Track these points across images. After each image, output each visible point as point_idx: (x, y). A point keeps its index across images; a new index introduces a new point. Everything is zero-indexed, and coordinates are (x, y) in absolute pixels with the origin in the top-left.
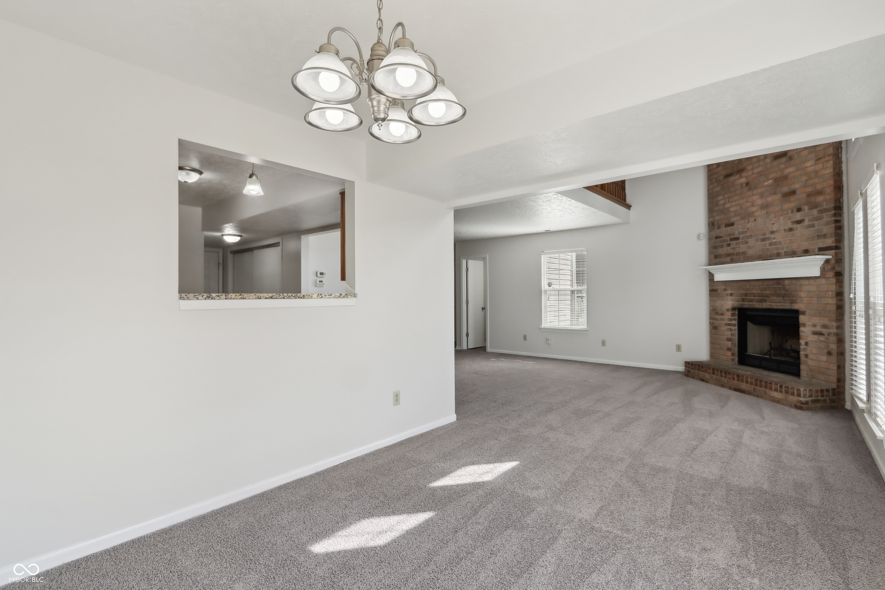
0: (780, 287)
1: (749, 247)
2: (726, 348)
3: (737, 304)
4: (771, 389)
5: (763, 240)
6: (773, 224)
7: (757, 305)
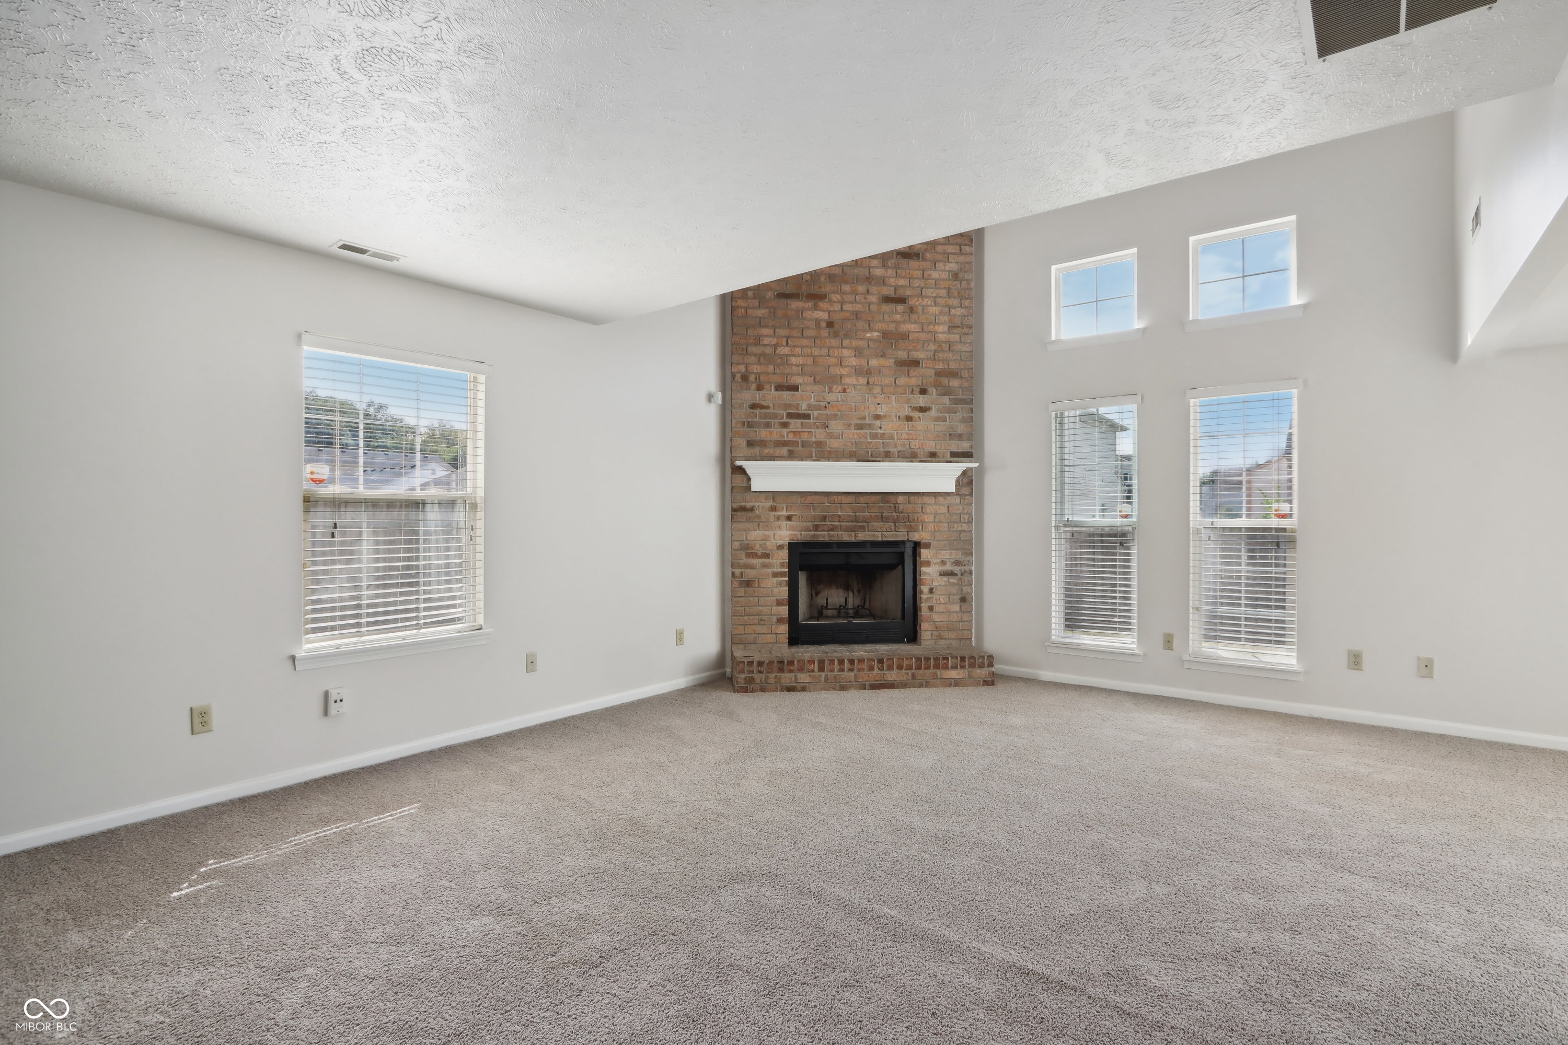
1: (831, 436)
5: (860, 427)
6: (879, 404)
7: (846, 537)
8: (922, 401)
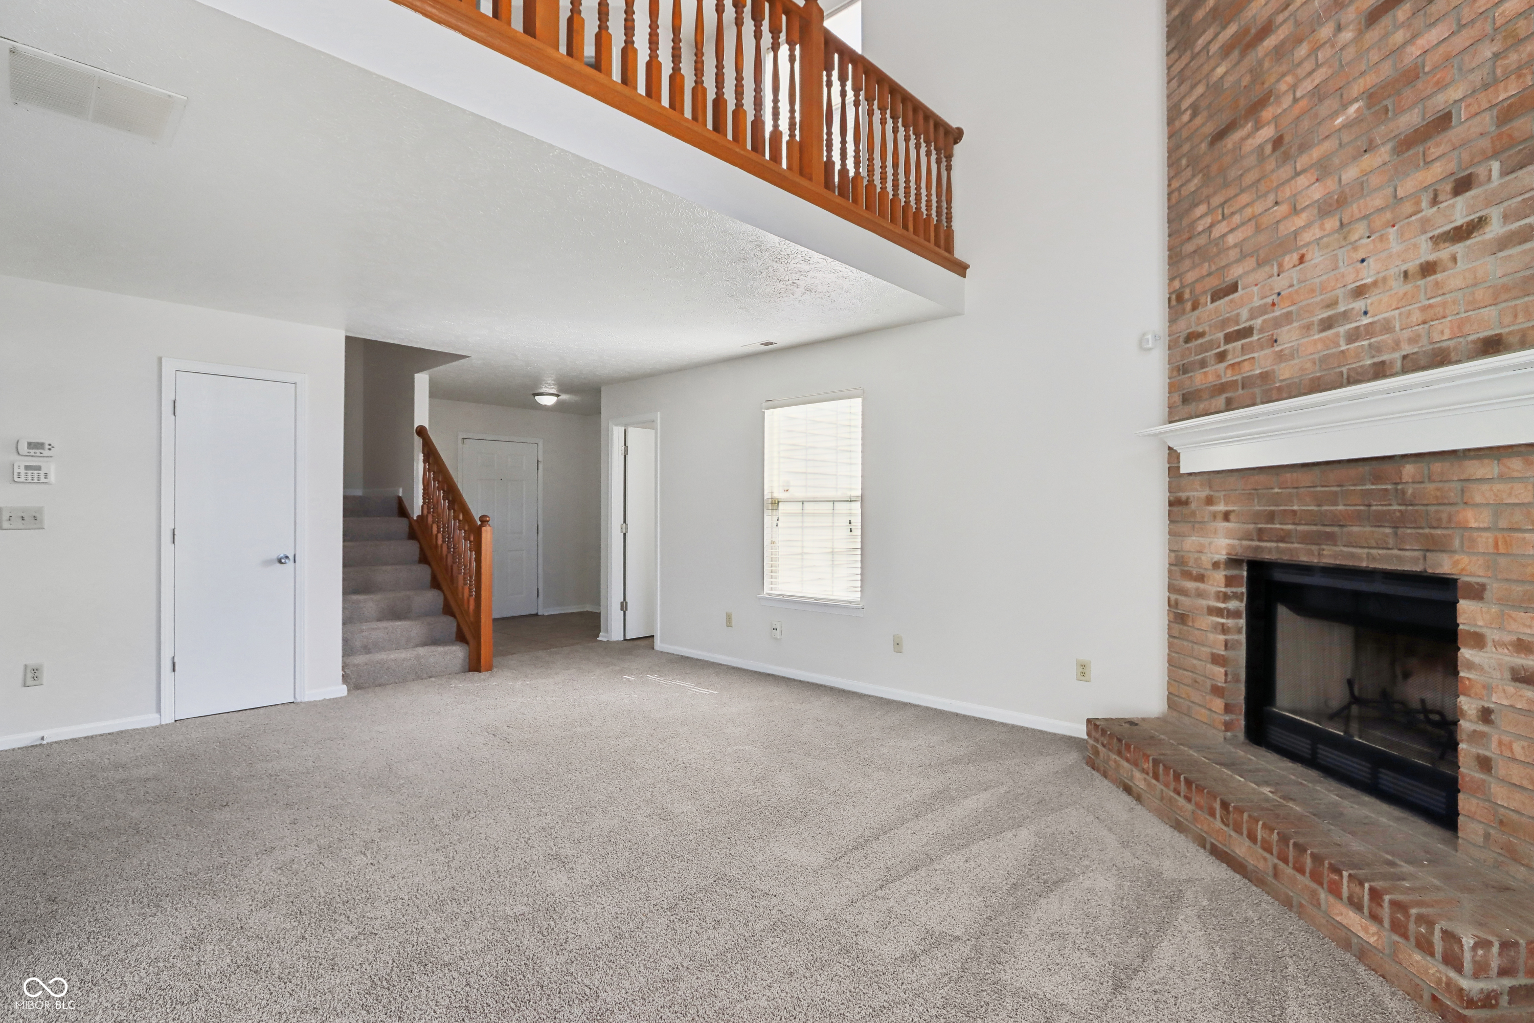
0: (1386, 490)
1: (1280, 357)
2: (1209, 684)
3: (1242, 548)
4: (1335, 891)
7: (1305, 555)
8: (1459, 211)
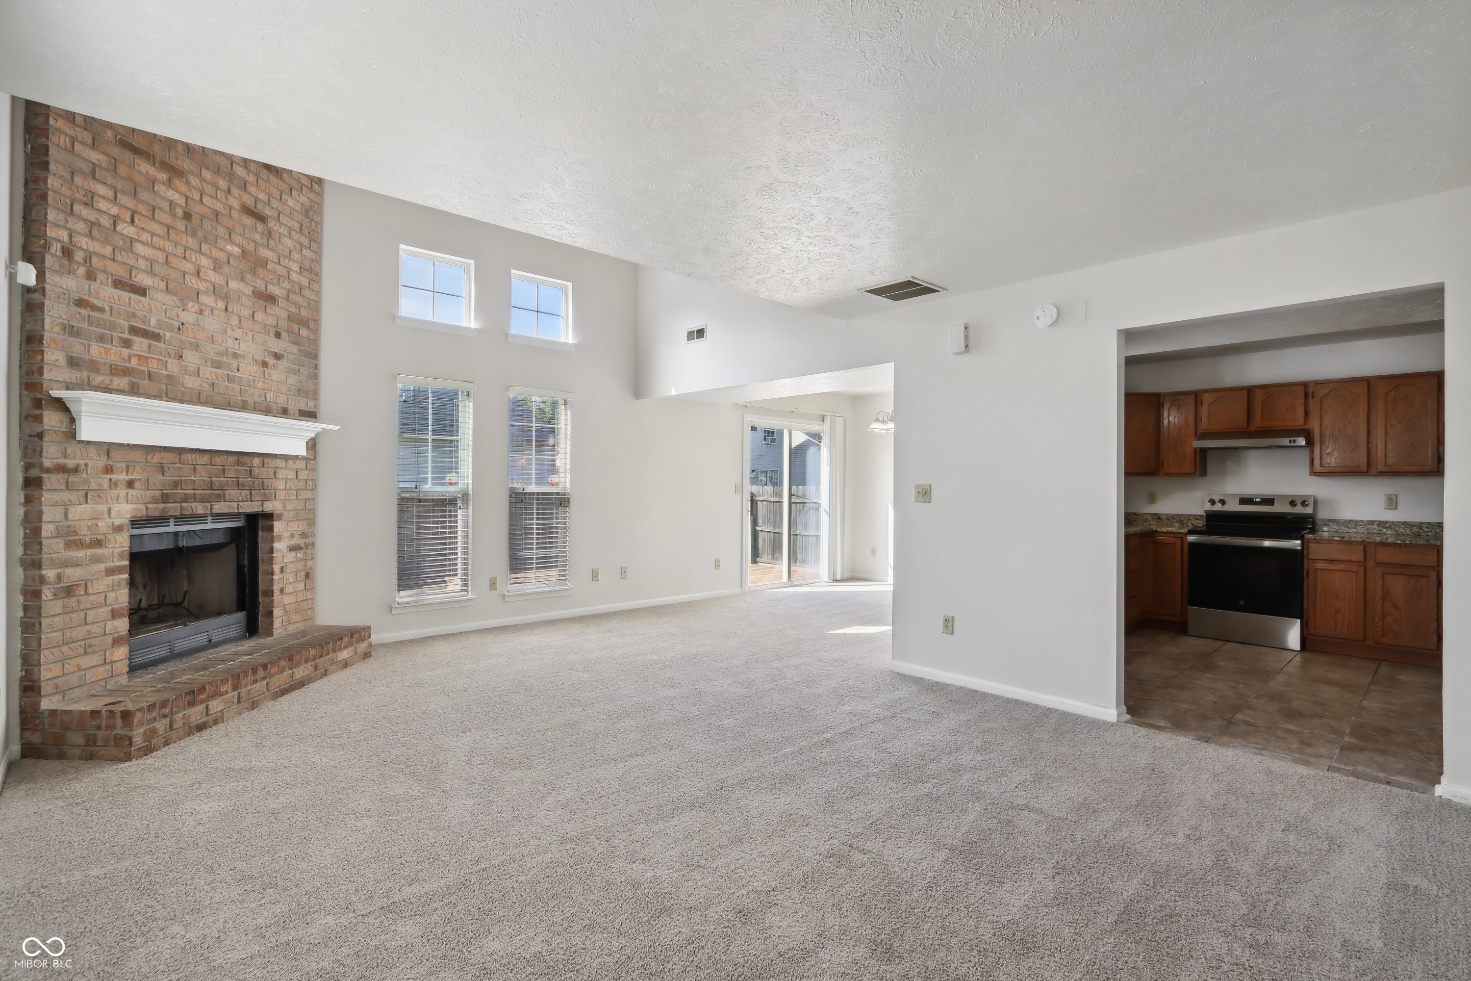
4: (340, 648)
5: (217, 364)
6: (236, 339)
8: (276, 346)
